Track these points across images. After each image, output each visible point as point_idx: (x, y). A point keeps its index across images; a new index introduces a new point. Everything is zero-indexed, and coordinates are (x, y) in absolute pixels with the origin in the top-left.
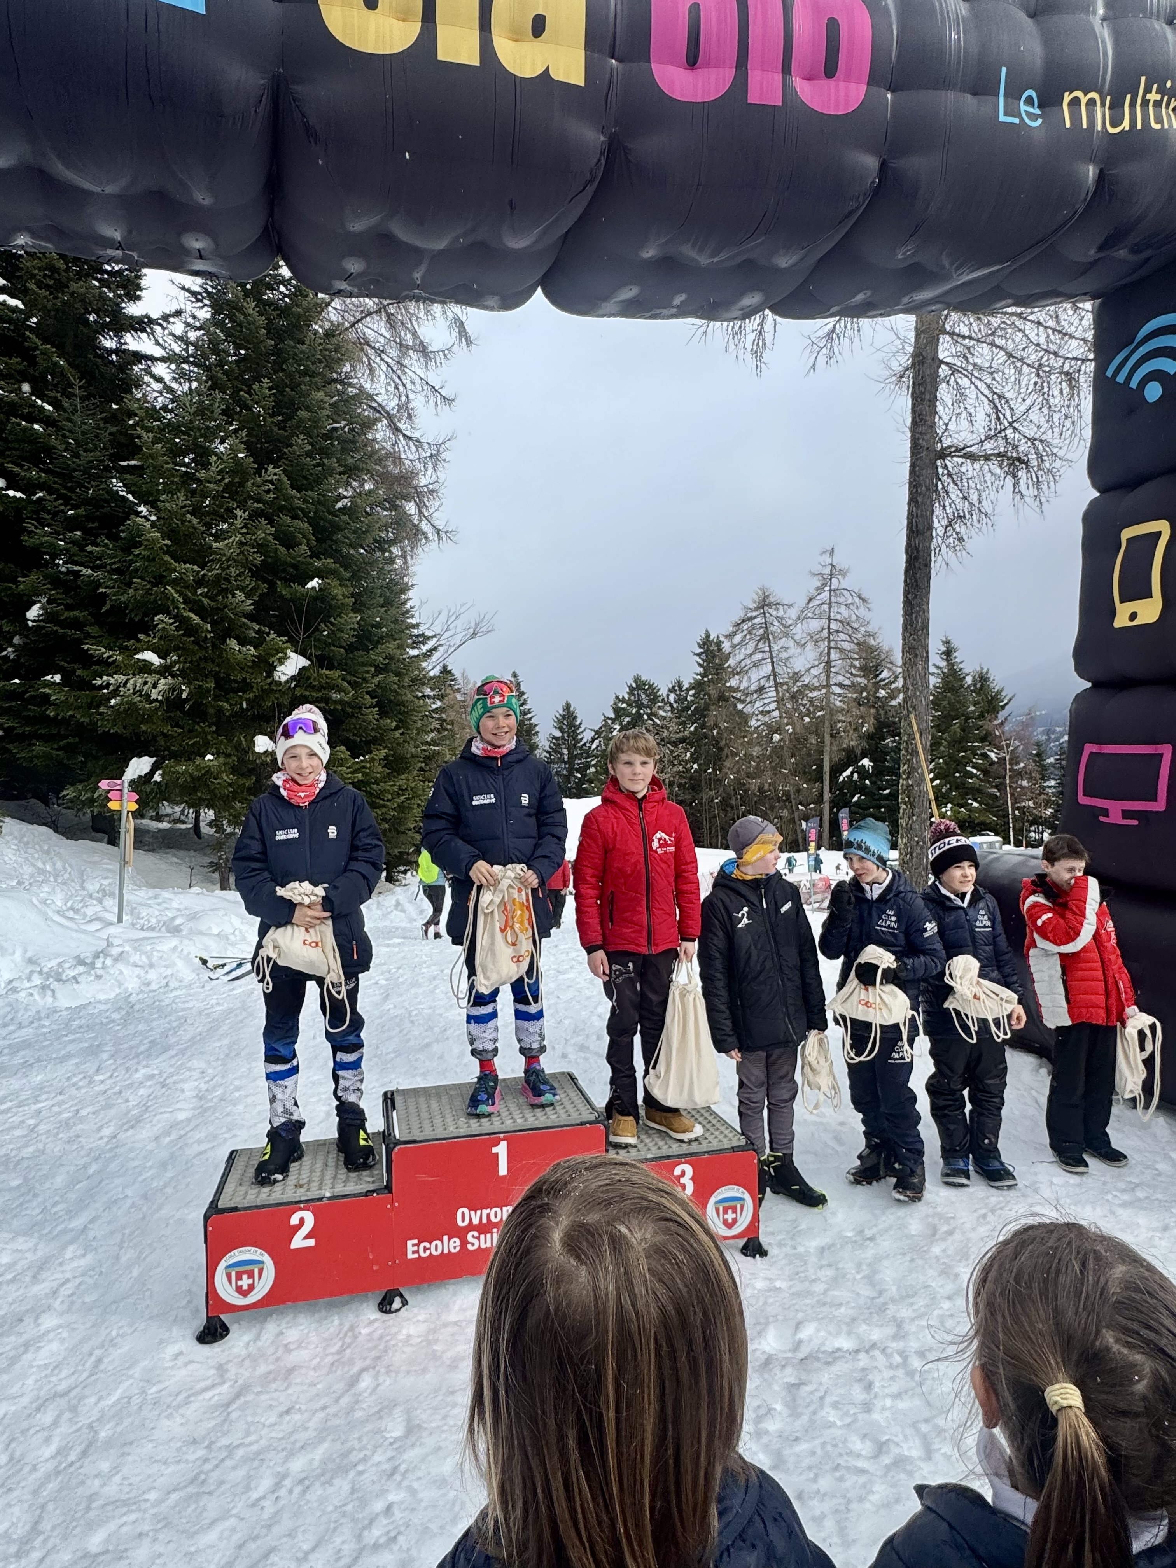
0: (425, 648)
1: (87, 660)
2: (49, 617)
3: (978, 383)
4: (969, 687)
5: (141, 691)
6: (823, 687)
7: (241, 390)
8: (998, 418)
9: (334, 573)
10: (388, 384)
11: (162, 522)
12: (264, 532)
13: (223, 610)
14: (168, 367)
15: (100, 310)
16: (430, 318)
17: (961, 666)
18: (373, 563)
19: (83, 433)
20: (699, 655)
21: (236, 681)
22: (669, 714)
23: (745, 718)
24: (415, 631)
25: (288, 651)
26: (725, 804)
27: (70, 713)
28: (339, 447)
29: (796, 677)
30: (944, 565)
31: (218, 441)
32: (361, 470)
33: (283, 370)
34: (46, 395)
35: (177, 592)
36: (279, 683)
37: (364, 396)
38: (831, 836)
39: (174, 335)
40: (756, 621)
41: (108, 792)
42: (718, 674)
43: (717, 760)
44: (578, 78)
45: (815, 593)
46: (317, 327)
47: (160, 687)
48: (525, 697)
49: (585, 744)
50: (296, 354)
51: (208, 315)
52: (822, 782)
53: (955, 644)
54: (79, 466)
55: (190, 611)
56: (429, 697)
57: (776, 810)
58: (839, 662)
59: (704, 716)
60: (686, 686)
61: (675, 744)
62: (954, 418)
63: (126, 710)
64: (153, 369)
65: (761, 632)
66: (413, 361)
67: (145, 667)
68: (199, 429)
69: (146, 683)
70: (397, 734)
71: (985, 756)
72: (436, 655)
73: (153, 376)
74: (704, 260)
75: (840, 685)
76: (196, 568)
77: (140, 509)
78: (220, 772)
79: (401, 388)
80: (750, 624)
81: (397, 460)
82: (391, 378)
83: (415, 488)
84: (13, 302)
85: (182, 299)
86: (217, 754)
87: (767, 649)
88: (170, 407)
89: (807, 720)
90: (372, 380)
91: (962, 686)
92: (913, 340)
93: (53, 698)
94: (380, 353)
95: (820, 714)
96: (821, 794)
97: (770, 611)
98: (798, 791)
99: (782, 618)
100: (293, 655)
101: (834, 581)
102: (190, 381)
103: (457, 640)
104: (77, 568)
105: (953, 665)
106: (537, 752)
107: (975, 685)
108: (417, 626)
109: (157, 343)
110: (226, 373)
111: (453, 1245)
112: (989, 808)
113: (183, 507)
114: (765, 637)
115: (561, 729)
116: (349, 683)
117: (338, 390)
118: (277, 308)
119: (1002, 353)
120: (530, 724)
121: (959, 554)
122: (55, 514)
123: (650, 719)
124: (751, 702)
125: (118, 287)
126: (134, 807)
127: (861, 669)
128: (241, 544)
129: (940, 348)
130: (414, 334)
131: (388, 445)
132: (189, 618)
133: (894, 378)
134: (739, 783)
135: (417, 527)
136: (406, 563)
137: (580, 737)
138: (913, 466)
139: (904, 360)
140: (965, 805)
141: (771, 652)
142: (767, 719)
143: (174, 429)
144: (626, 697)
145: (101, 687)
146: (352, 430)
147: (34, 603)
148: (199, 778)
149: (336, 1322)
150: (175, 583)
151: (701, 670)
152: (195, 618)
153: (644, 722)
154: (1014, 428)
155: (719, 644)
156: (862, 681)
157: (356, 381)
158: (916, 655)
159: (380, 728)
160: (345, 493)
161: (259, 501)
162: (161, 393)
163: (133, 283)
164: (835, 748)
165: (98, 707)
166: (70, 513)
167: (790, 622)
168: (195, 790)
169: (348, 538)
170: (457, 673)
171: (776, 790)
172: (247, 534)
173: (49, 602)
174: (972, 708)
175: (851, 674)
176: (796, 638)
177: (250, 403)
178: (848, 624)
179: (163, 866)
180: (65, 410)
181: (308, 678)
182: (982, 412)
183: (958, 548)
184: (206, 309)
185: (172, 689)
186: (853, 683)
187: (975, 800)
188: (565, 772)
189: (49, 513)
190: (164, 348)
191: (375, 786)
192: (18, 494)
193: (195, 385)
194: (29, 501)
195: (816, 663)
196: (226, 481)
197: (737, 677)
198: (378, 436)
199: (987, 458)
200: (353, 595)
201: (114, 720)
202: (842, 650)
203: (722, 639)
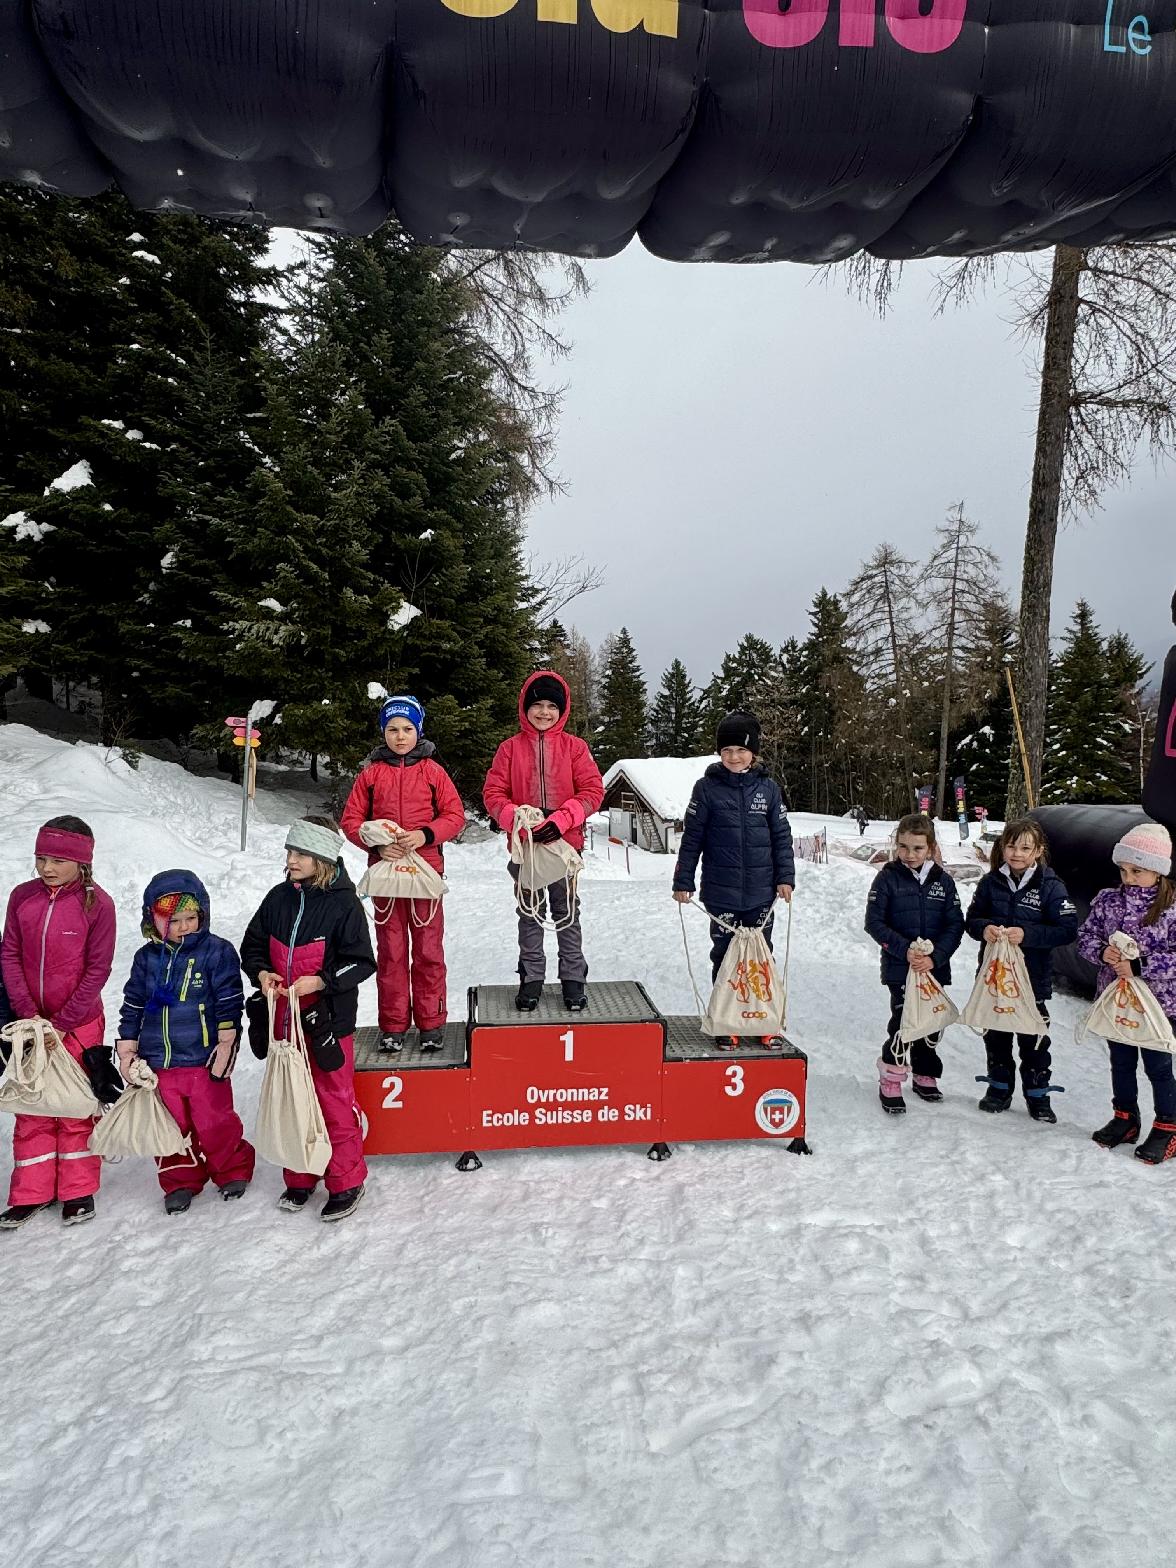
0: (534, 601)
1: (216, 607)
2: (181, 564)
3: (1120, 323)
4: (1104, 653)
5: (263, 636)
6: (945, 650)
7: (362, 341)
8: (1141, 361)
9: (447, 525)
10: (505, 333)
11: (285, 473)
12: (381, 482)
13: (340, 559)
14: (293, 320)
15: (230, 263)
16: (548, 263)
17: (1097, 630)
18: (484, 514)
19: (214, 386)
20: (814, 614)
21: (351, 629)
22: (781, 675)
23: (860, 681)
24: (525, 584)
25: (402, 601)
26: (835, 768)
27: (200, 656)
28: (455, 398)
29: (916, 639)
30: (1073, 519)
31: (339, 392)
32: (475, 421)
33: (402, 321)
34: (180, 349)
35: (297, 541)
36: (392, 632)
37: (482, 346)
38: (946, 805)
39: (298, 287)
40: (876, 579)
41: (235, 728)
42: (833, 634)
43: (829, 721)
44: (670, 31)
45: (941, 551)
46: (435, 276)
47: (282, 633)
48: (634, 654)
49: (693, 704)
50: (414, 305)
51: (331, 266)
52: (939, 750)
53: (1091, 606)
54: (210, 418)
55: (310, 559)
56: (536, 650)
57: (888, 777)
58: (964, 624)
59: (817, 678)
60: (800, 645)
61: (785, 705)
62: (1091, 361)
63: (250, 654)
64: (279, 321)
65: (881, 590)
66: (530, 308)
67: (268, 614)
68: (321, 381)
69: (268, 629)
70: (503, 685)
71: (1118, 727)
72: (545, 608)
73: (279, 329)
74: (794, 206)
75: (963, 648)
76: (315, 518)
77: (265, 460)
78: (335, 716)
79: (518, 336)
80: (869, 583)
81: (512, 411)
82: (508, 327)
83: (529, 439)
84: (150, 257)
85: (306, 250)
86: (333, 699)
87: (887, 609)
88: (294, 359)
89: (926, 684)
90: (490, 329)
91: (1096, 652)
92: (1050, 278)
93: (184, 642)
94: (498, 300)
95: (940, 678)
96: (937, 761)
97: (892, 569)
98: (913, 758)
99: (904, 577)
100: (406, 605)
101: (962, 539)
102: (313, 333)
103: (566, 593)
104: (207, 517)
105: (1088, 629)
106: (645, 710)
107: (1111, 652)
108: (527, 577)
109: (283, 296)
110: (347, 324)
111: (523, 1118)
112: (1119, 783)
113: (305, 458)
114: (885, 597)
115: (669, 687)
116: (459, 633)
117: (455, 340)
118: (397, 257)
119: (1148, 289)
120: (639, 682)
121: (1090, 507)
122: (187, 465)
123: (760, 679)
124: (867, 664)
125: (246, 239)
126: (257, 744)
127: (988, 631)
128: (358, 494)
129: (1081, 285)
130: (532, 281)
131: (503, 396)
132: (308, 567)
133: (1027, 319)
134: (851, 748)
135: (529, 480)
136: (518, 515)
137: (688, 696)
138: (1043, 413)
139: (1041, 299)
140: (1093, 778)
141: (890, 612)
142: (883, 682)
143: (297, 380)
144: (737, 656)
145: (228, 632)
146: (467, 380)
147: (168, 551)
148: (317, 721)
149: (422, 1174)
150: (295, 532)
151: (815, 630)
152: (315, 568)
153: (754, 682)
154: (1158, 371)
155: (836, 603)
156: (988, 644)
157: (472, 330)
158: (1035, 614)
159: (488, 678)
160: (460, 445)
161: (376, 452)
162: (285, 345)
163: (261, 235)
164: (954, 714)
165: (224, 651)
166: (201, 464)
167: (912, 581)
168: (313, 732)
169: (460, 489)
170: (567, 628)
171: (890, 756)
172: (365, 484)
173: (182, 550)
174: (1107, 676)
175: (976, 637)
176: (919, 597)
177: (370, 354)
178: (975, 583)
179: (283, 805)
180: (197, 364)
181: (420, 628)
182: (1123, 355)
183: (1089, 502)
184: (329, 260)
185: (292, 635)
186: (977, 646)
187: (1104, 773)
188: (672, 731)
189: (181, 464)
190: (289, 300)
191: (481, 735)
192: (154, 446)
193: (317, 337)
194: (163, 452)
195: (939, 624)
196: (345, 432)
197: (853, 638)
198: (493, 387)
199: (1126, 404)
200: (465, 547)
201: (240, 663)
202: (967, 612)
203: (839, 598)
